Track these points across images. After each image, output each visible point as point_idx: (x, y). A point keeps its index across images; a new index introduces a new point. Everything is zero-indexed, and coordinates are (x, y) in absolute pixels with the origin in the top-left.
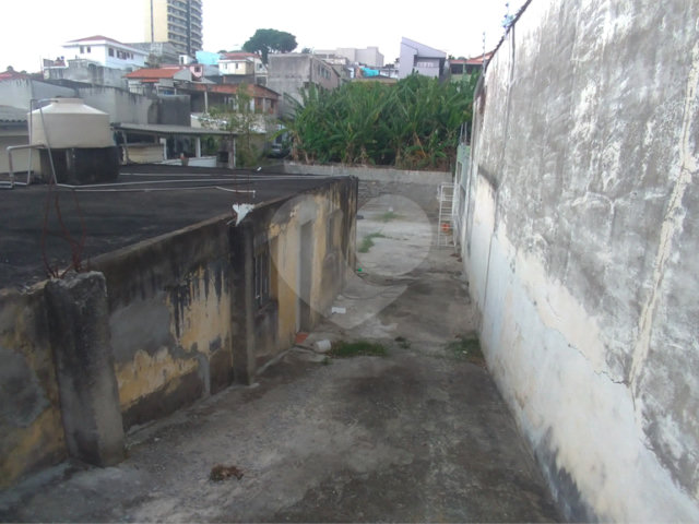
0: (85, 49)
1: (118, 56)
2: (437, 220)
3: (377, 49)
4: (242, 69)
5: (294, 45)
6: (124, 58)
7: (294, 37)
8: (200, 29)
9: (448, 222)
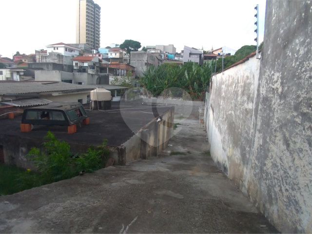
0: (56, 49)
1: (69, 51)
2: (199, 119)
3: (173, 45)
4: (118, 56)
5: (140, 46)
6: (71, 52)
7: (140, 43)
8: (99, 38)
9: (203, 120)
